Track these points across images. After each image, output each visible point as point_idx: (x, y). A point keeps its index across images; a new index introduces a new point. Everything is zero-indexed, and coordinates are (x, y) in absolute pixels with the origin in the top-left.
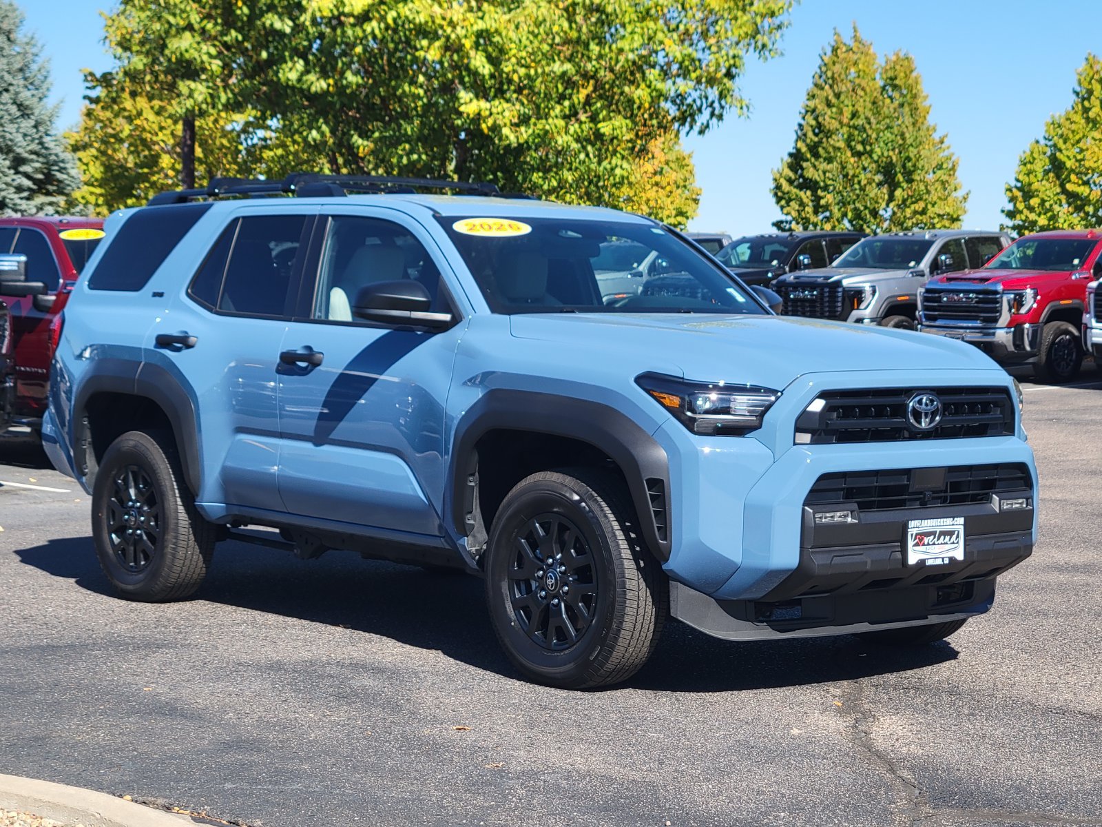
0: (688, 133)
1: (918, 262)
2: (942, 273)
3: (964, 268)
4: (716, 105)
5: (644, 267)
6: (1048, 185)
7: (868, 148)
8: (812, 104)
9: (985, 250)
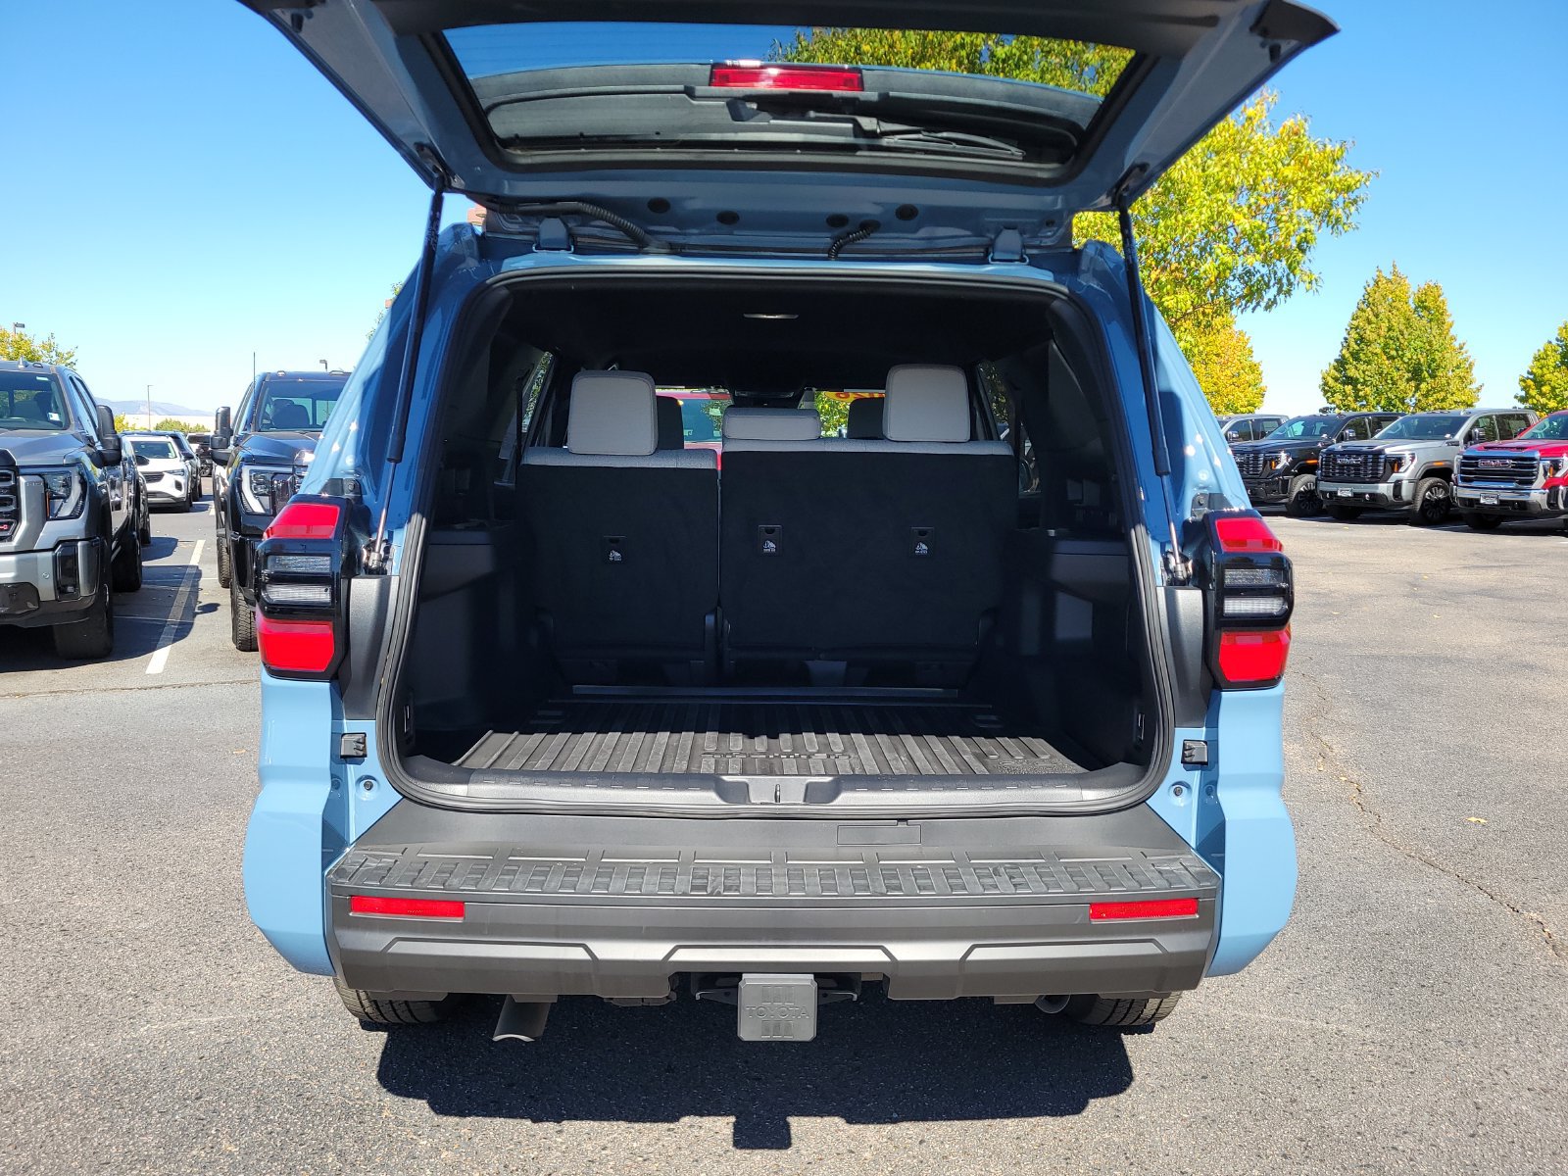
0: (1254, 309)
1: (1453, 434)
2: (1475, 443)
3: (1495, 439)
6: (1559, 376)
7: (1400, 353)
8: (1355, 323)
9: (1515, 425)
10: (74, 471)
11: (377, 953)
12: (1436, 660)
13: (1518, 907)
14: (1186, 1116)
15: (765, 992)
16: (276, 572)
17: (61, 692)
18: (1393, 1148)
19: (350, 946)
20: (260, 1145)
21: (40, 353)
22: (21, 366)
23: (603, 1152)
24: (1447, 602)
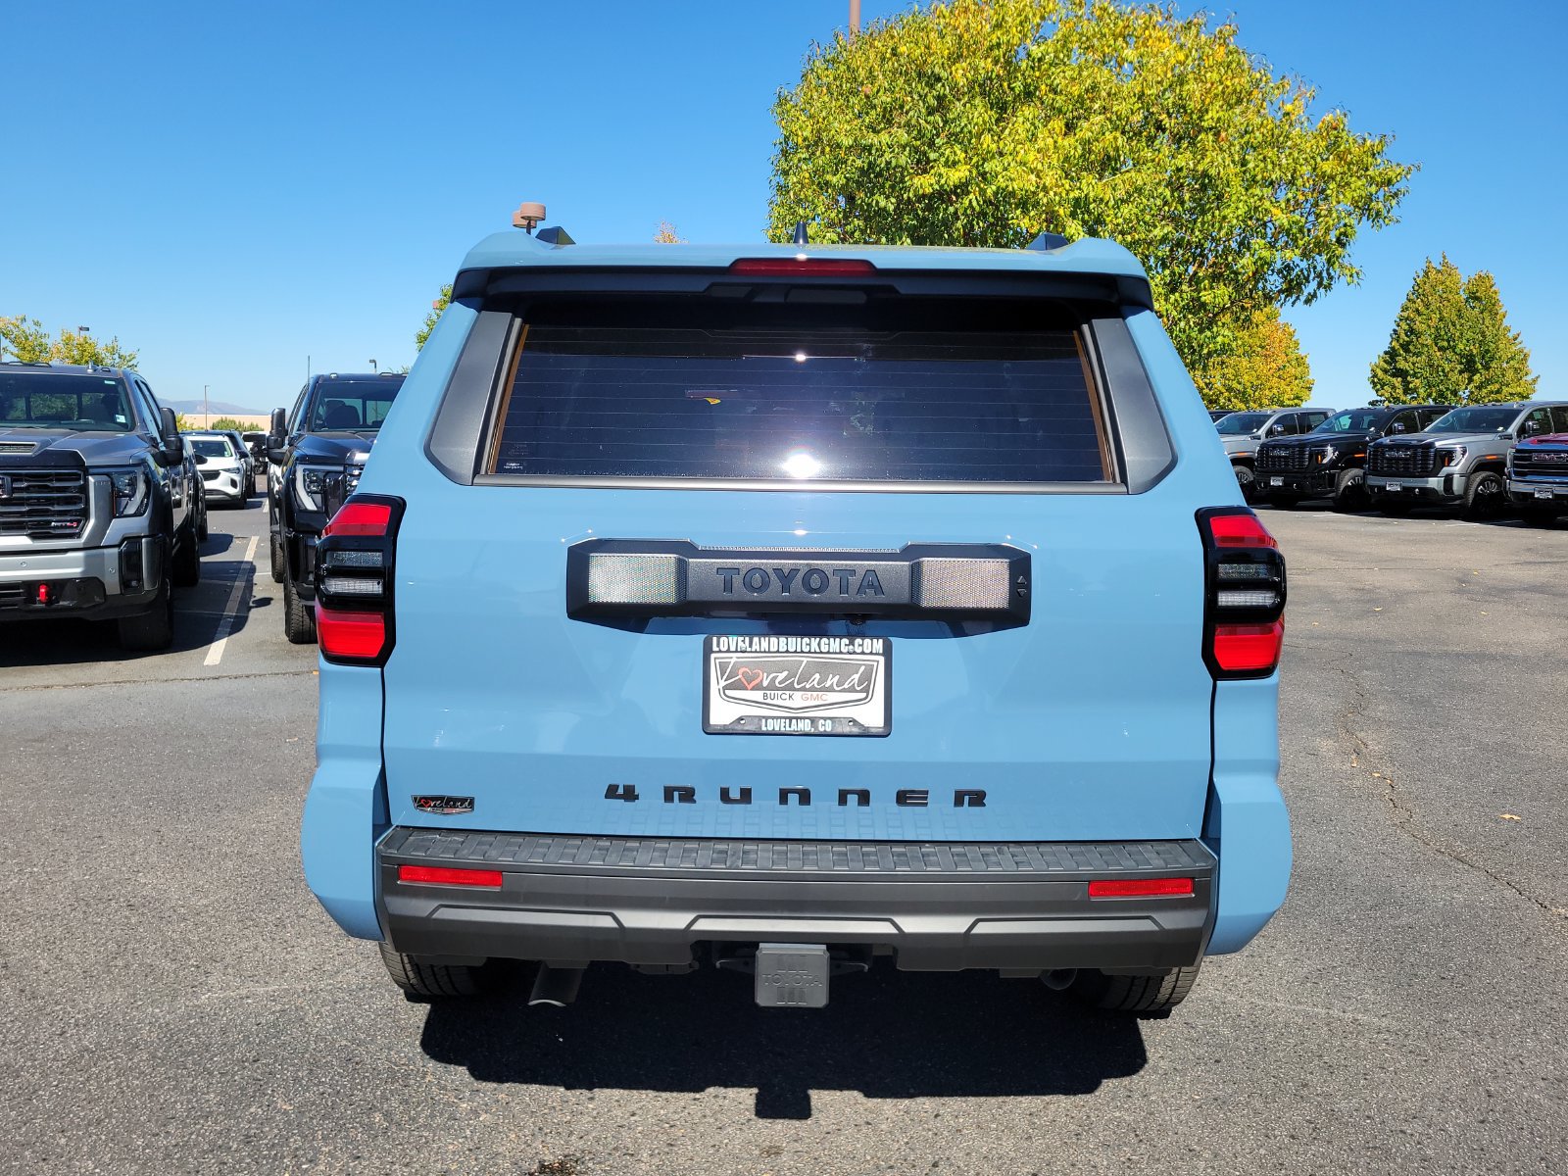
0: (1294, 303)
1: (1506, 428)
2: (1529, 437)
3: (1549, 432)
4: (1325, 274)
5: (1262, 432)
7: (1452, 344)
8: (1405, 314)
10: (139, 471)
11: (422, 919)
12: (1481, 657)
13: (1546, 903)
14: (1197, 1097)
15: (779, 960)
16: (333, 566)
17: (125, 682)
18: (1402, 1131)
19: (397, 912)
20: (313, 1104)
21: (103, 356)
22: (90, 371)
23: (632, 1118)
24: (1496, 599)
